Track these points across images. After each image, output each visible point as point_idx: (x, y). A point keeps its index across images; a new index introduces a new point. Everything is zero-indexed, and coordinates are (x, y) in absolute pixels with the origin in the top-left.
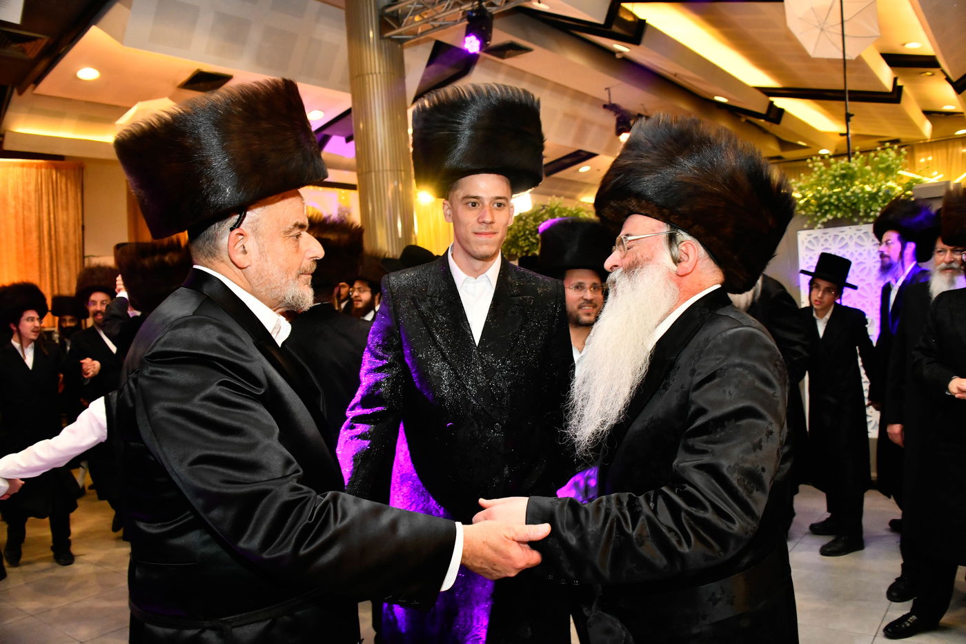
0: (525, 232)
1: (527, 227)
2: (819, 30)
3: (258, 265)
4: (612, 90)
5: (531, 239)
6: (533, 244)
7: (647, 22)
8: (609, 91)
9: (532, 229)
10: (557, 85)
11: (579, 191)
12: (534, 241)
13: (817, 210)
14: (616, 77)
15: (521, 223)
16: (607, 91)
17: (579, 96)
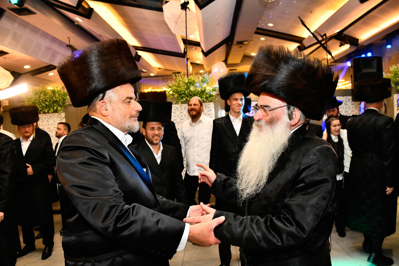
0: (39, 101)
1: (41, 98)
2: (174, 24)
3: (112, 115)
4: (71, 39)
5: (43, 104)
6: (43, 106)
7: (94, 9)
8: (69, 39)
9: (43, 100)
10: (44, 32)
11: (46, 84)
12: (44, 105)
13: (179, 96)
14: (74, 33)
15: (37, 96)
16: (68, 39)
17: (54, 40)
